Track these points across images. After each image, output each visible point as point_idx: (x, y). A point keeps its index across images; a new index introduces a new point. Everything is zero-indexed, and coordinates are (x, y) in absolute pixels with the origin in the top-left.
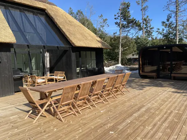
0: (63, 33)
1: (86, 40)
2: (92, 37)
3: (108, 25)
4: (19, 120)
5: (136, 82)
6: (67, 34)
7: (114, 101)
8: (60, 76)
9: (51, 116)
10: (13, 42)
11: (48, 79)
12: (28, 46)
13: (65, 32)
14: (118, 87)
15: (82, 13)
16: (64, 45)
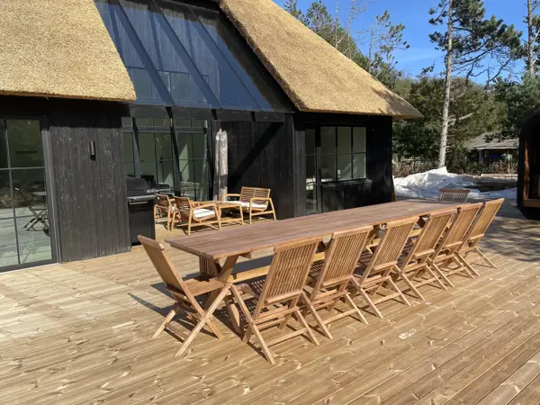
0: (269, 70)
1: (339, 89)
2: (357, 80)
3: (404, 44)
4: (135, 340)
5: (507, 231)
6: (282, 72)
7: (443, 298)
8: (256, 202)
9: (233, 335)
10: (126, 98)
11: (222, 209)
12: (169, 109)
13: (276, 67)
14: (452, 248)
15: (323, 11)
16: (273, 107)
